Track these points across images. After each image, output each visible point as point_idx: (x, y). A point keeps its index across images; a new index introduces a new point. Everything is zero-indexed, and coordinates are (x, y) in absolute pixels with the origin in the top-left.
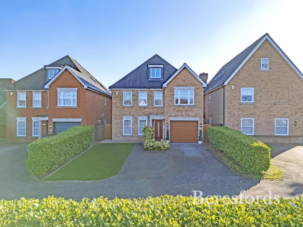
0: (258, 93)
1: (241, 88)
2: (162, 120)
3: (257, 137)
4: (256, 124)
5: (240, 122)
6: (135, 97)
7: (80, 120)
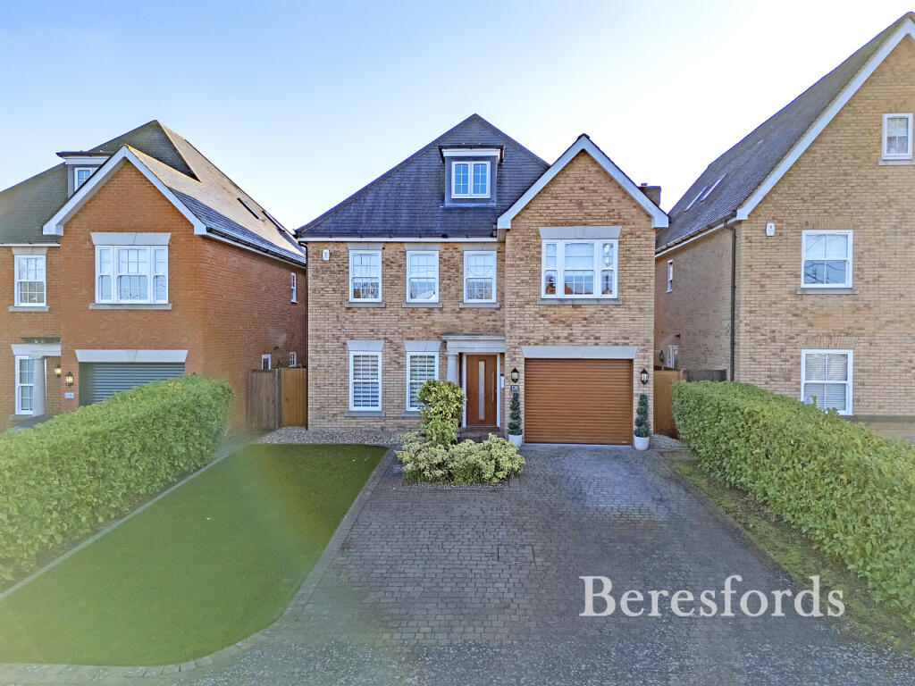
0: (869, 250)
1: (804, 232)
2: (496, 356)
3: (862, 421)
4: (859, 371)
5: (799, 364)
6: (394, 269)
7: (179, 356)
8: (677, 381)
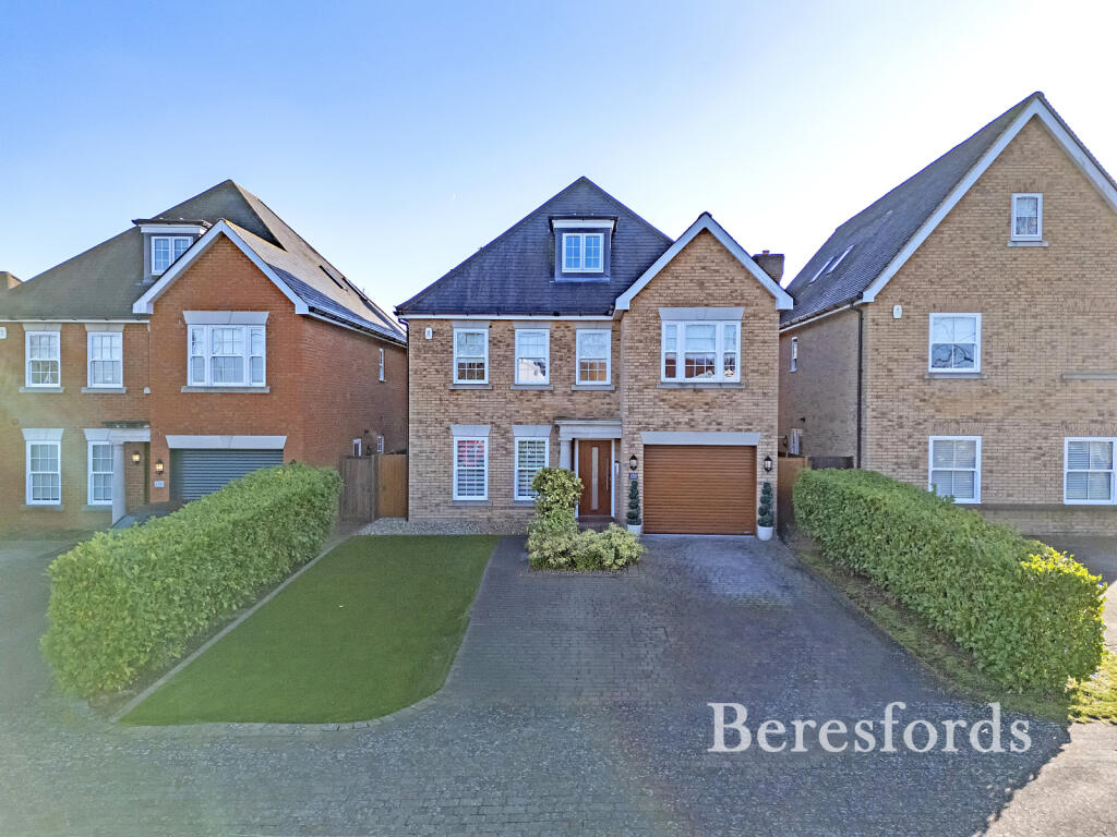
0: (998, 334)
1: (932, 315)
2: (610, 443)
3: (990, 510)
4: (988, 458)
5: (927, 451)
6: (503, 351)
7: (278, 442)
8: (801, 467)
